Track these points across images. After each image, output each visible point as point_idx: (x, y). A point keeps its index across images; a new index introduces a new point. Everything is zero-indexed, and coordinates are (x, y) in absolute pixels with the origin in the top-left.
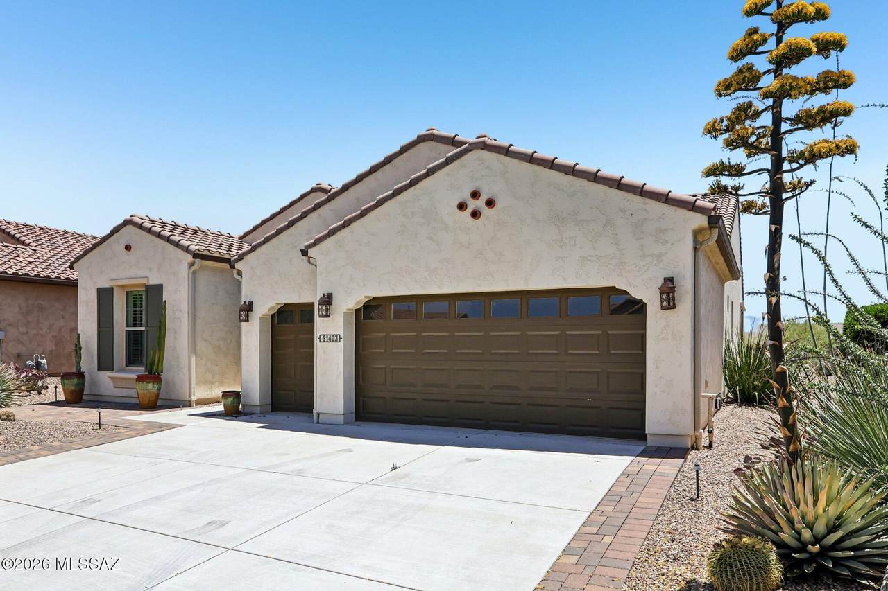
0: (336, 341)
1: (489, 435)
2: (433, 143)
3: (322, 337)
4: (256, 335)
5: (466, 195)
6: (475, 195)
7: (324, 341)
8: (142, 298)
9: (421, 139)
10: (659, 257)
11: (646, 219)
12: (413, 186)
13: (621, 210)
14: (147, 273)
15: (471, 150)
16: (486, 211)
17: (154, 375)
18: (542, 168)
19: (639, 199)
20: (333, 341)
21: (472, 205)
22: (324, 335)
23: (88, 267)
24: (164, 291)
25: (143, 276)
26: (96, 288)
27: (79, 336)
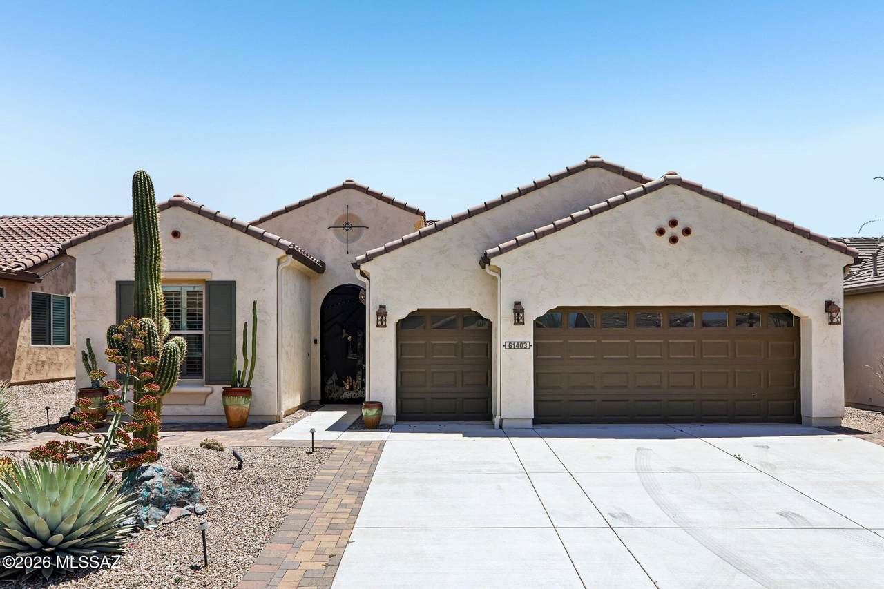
0: (525, 348)
1: (686, 428)
2: (603, 171)
3: (507, 344)
4: (391, 341)
5: (664, 224)
6: (673, 223)
7: (510, 348)
8: (202, 295)
9: (589, 165)
10: (821, 286)
11: (811, 257)
12: (611, 208)
13: (793, 248)
14: (209, 266)
15: (667, 185)
16: (681, 238)
17: (238, 387)
18: (731, 208)
19: (807, 241)
20: (521, 348)
21: (670, 232)
22: (510, 343)
23: (97, 254)
24: (237, 289)
25: (203, 269)
26: (114, 281)
27: (88, 340)
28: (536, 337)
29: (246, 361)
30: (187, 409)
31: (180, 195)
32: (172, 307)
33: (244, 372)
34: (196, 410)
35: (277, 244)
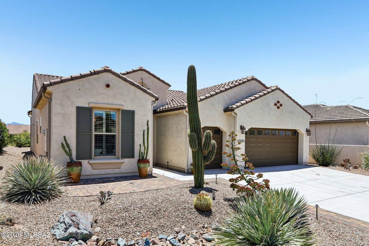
0: (243, 142)
5: (276, 102)
10: (306, 124)
11: (304, 115)
12: (264, 95)
13: (301, 113)
14: (122, 103)
15: (277, 90)
16: (280, 107)
19: (303, 111)
21: (277, 105)
22: (239, 140)
23: (65, 91)
24: (135, 115)
25: (119, 104)
26: (75, 106)
27: (65, 137)
28: (246, 138)
29: (145, 147)
30: (112, 170)
31: (108, 66)
32: (109, 121)
33: (144, 153)
34: (117, 171)
35: (153, 96)
